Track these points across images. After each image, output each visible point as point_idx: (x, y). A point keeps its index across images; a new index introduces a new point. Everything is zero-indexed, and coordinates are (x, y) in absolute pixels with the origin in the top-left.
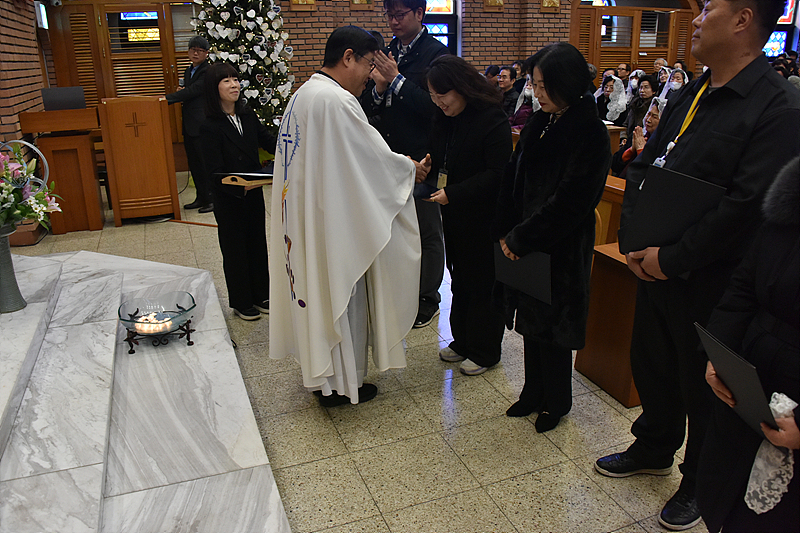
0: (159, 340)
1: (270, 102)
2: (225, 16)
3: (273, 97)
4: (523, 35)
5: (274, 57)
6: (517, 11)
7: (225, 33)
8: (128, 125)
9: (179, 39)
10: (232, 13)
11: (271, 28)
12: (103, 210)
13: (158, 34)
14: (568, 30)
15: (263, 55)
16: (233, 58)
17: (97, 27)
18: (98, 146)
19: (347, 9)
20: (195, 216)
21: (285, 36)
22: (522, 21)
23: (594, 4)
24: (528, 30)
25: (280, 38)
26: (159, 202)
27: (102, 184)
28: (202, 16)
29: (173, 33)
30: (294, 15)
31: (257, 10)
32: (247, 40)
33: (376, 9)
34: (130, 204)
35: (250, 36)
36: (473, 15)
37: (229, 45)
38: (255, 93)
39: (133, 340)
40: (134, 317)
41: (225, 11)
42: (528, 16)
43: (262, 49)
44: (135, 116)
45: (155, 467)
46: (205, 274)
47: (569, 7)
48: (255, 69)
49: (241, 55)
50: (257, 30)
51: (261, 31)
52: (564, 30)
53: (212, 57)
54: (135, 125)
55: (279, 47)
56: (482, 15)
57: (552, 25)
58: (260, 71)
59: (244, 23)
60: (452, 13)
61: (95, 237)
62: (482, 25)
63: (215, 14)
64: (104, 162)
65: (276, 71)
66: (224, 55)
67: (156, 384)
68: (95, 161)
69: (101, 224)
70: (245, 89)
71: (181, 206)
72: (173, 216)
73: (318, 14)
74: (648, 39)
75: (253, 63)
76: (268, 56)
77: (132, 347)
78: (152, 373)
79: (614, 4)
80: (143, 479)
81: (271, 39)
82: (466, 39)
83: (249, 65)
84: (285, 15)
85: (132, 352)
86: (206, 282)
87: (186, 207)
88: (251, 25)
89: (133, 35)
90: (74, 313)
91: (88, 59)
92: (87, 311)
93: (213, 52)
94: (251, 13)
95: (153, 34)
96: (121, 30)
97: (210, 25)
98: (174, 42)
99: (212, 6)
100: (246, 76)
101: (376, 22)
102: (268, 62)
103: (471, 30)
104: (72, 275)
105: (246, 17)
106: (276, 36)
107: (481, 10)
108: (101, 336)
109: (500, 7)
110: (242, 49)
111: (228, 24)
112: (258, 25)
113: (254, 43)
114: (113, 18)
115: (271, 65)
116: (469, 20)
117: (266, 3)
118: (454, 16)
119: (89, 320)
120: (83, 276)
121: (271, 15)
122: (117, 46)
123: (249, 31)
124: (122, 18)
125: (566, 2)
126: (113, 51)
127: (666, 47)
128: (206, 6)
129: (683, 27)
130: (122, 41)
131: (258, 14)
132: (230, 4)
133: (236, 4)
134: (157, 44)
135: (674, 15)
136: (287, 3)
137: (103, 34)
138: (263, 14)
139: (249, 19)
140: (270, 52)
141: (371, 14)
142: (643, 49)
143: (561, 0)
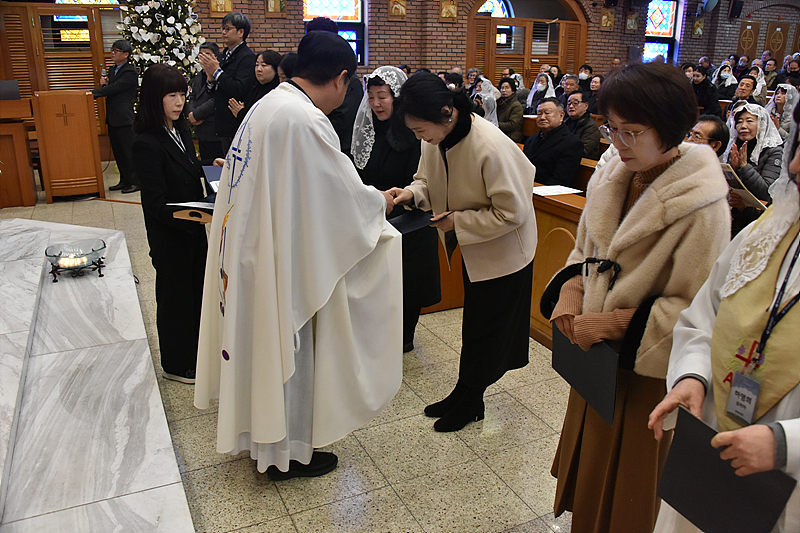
0: (77, 273)
2: (148, 22)
4: (424, 42)
5: (192, 59)
6: (419, 21)
7: (147, 36)
8: (58, 115)
9: (107, 41)
10: (154, 19)
11: (189, 33)
12: (36, 190)
13: (88, 36)
14: (465, 38)
15: (182, 56)
16: (155, 59)
17: (31, 27)
18: (32, 135)
19: (262, 17)
20: (119, 196)
21: (202, 40)
22: (423, 29)
23: (493, 16)
24: (428, 37)
25: (198, 42)
26: (86, 182)
27: (35, 168)
28: (127, 21)
29: (102, 35)
30: (213, 21)
31: (176, 17)
32: (167, 44)
33: (289, 17)
34: (60, 184)
35: (170, 40)
36: (378, 23)
37: (152, 48)
39: (56, 271)
40: (58, 257)
41: (147, 17)
42: (428, 25)
43: (181, 51)
44: (64, 106)
45: (66, 341)
46: (119, 233)
47: (466, 18)
49: (161, 56)
50: (177, 34)
51: (180, 36)
52: (461, 38)
53: (136, 58)
54: (64, 114)
55: (196, 50)
56: (387, 24)
57: (450, 34)
59: (165, 28)
60: (359, 21)
61: (29, 210)
62: (387, 32)
63: (139, 19)
64: (37, 149)
65: (193, 71)
66: (147, 57)
67: (73, 299)
68: (29, 149)
69: (34, 202)
71: (106, 188)
72: (98, 195)
74: (541, 47)
75: (172, 63)
76: (186, 57)
77: (55, 276)
78: (70, 293)
79: (513, 16)
80: (57, 347)
81: (189, 43)
82: (372, 45)
84: (204, 21)
85: (55, 281)
86: (119, 239)
87: (111, 189)
88: (170, 30)
89: (67, 36)
90: (10, 254)
91: (22, 56)
92: (21, 253)
93: (136, 53)
94: (171, 20)
95: (84, 35)
96: (53, 31)
97: (134, 29)
98: (103, 43)
99: (136, 12)
101: (290, 29)
102: (186, 63)
103: (377, 37)
104: (8, 231)
105: (166, 23)
106: (193, 40)
107: (385, 19)
108: (31, 267)
109: (403, 16)
110: (163, 51)
111: (150, 29)
112: (177, 30)
113: (173, 46)
114: (46, 20)
115: (189, 66)
116: (374, 28)
117: (185, 11)
118: (362, 24)
119: (21, 258)
120: (17, 231)
121: (189, 21)
122: (51, 45)
123: (169, 35)
124: (55, 19)
125: (463, 13)
126: (46, 50)
127: (557, 54)
128: (131, 12)
129: (572, 37)
130: (54, 41)
131: (178, 20)
132: (152, 11)
133: (157, 11)
134: (88, 45)
135: (563, 26)
136: (207, 11)
137: (37, 34)
138: (181, 20)
139: (169, 25)
140: (188, 54)
141: (284, 21)
142: (535, 56)
143: (458, 11)
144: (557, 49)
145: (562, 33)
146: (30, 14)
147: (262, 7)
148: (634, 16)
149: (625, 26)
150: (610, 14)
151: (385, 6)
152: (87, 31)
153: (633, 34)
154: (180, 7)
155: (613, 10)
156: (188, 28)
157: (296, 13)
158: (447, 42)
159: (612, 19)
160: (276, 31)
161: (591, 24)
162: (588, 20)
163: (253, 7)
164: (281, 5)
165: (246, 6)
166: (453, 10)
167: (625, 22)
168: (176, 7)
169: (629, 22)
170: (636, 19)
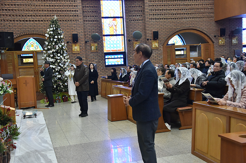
1: (64, 78)
2: (52, 56)
3: (65, 77)
5: (65, 66)
7: (51, 60)
8: (24, 83)
9: (39, 62)
10: (53, 55)
11: (65, 59)
14: (162, 54)
15: (62, 66)
16: (54, 67)
17: (15, 58)
19: (90, 52)
21: (69, 60)
28: (45, 55)
29: (37, 60)
30: (73, 54)
31: (60, 54)
32: (58, 62)
33: (99, 51)
34: (23, 104)
36: (130, 51)
37: (53, 63)
38: (60, 76)
41: (52, 54)
43: (62, 64)
44: (26, 81)
47: (162, 47)
48: (60, 70)
49: (56, 66)
51: (62, 59)
54: (26, 83)
55: (67, 64)
57: (157, 53)
58: (61, 70)
60: (124, 51)
63: (49, 55)
70: (57, 75)
72: (35, 107)
73: (81, 54)
74: (194, 54)
75: (59, 68)
76: (64, 66)
81: (65, 62)
82: (128, 59)
83: (58, 69)
84: (70, 54)
89: (25, 61)
91: (11, 67)
94: (59, 55)
95: (31, 60)
96: (21, 59)
97: (47, 58)
98: (37, 62)
99: (48, 53)
100: (57, 71)
101: (99, 55)
102: (64, 68)
103: (130, 56)
106: (66, 61)
107: (132, 50)
110: (56, 64)
111: (52, 58)
112: (61, 58)
113: (60, 63)
115: (64, 69)
116: (129, 53)
118: (125, 52)
121: (65, 55)
123: (58, 59)
124: (22, 55)
125: (161, 45)
126: (19, 65)
127: (201, 56)
128: (46, 53)
129: (207, 49)
130: (21, 62)
131: (61, 55)
132: (53, 52)
133: (55, 52)
134: (33, 63)
135: (202, 46)
136: (71, 51)
137: (16, 60)
138: (62, 55)
139: (58, 56)
140: (64, 65)
141: (97, 53)
142: (192, 58)
143: (159, 45)
144: (201, 54)
145: (202, 48)
146: (15, 54)
147: (90, 49)
148: (236, 38)
149: (232, 42)
150: (222, 39)
151: (132, 45)
152: (32, 59)
153: (236, 45)
154: (62, 51)
155: (224, 37)
156: (64, 57)
157: (101, 50)
158: (156, 56)
159: (224, 41)
160: (95, 56)
161: (215, 44)
162: (213, 42)
163: (87, 49)
164: (96, 48)
165: (84, 49)
166: (157, 45)
167: (232, 41)
168: (61, 51)
169: (233, 41)
170: (237, 39)
